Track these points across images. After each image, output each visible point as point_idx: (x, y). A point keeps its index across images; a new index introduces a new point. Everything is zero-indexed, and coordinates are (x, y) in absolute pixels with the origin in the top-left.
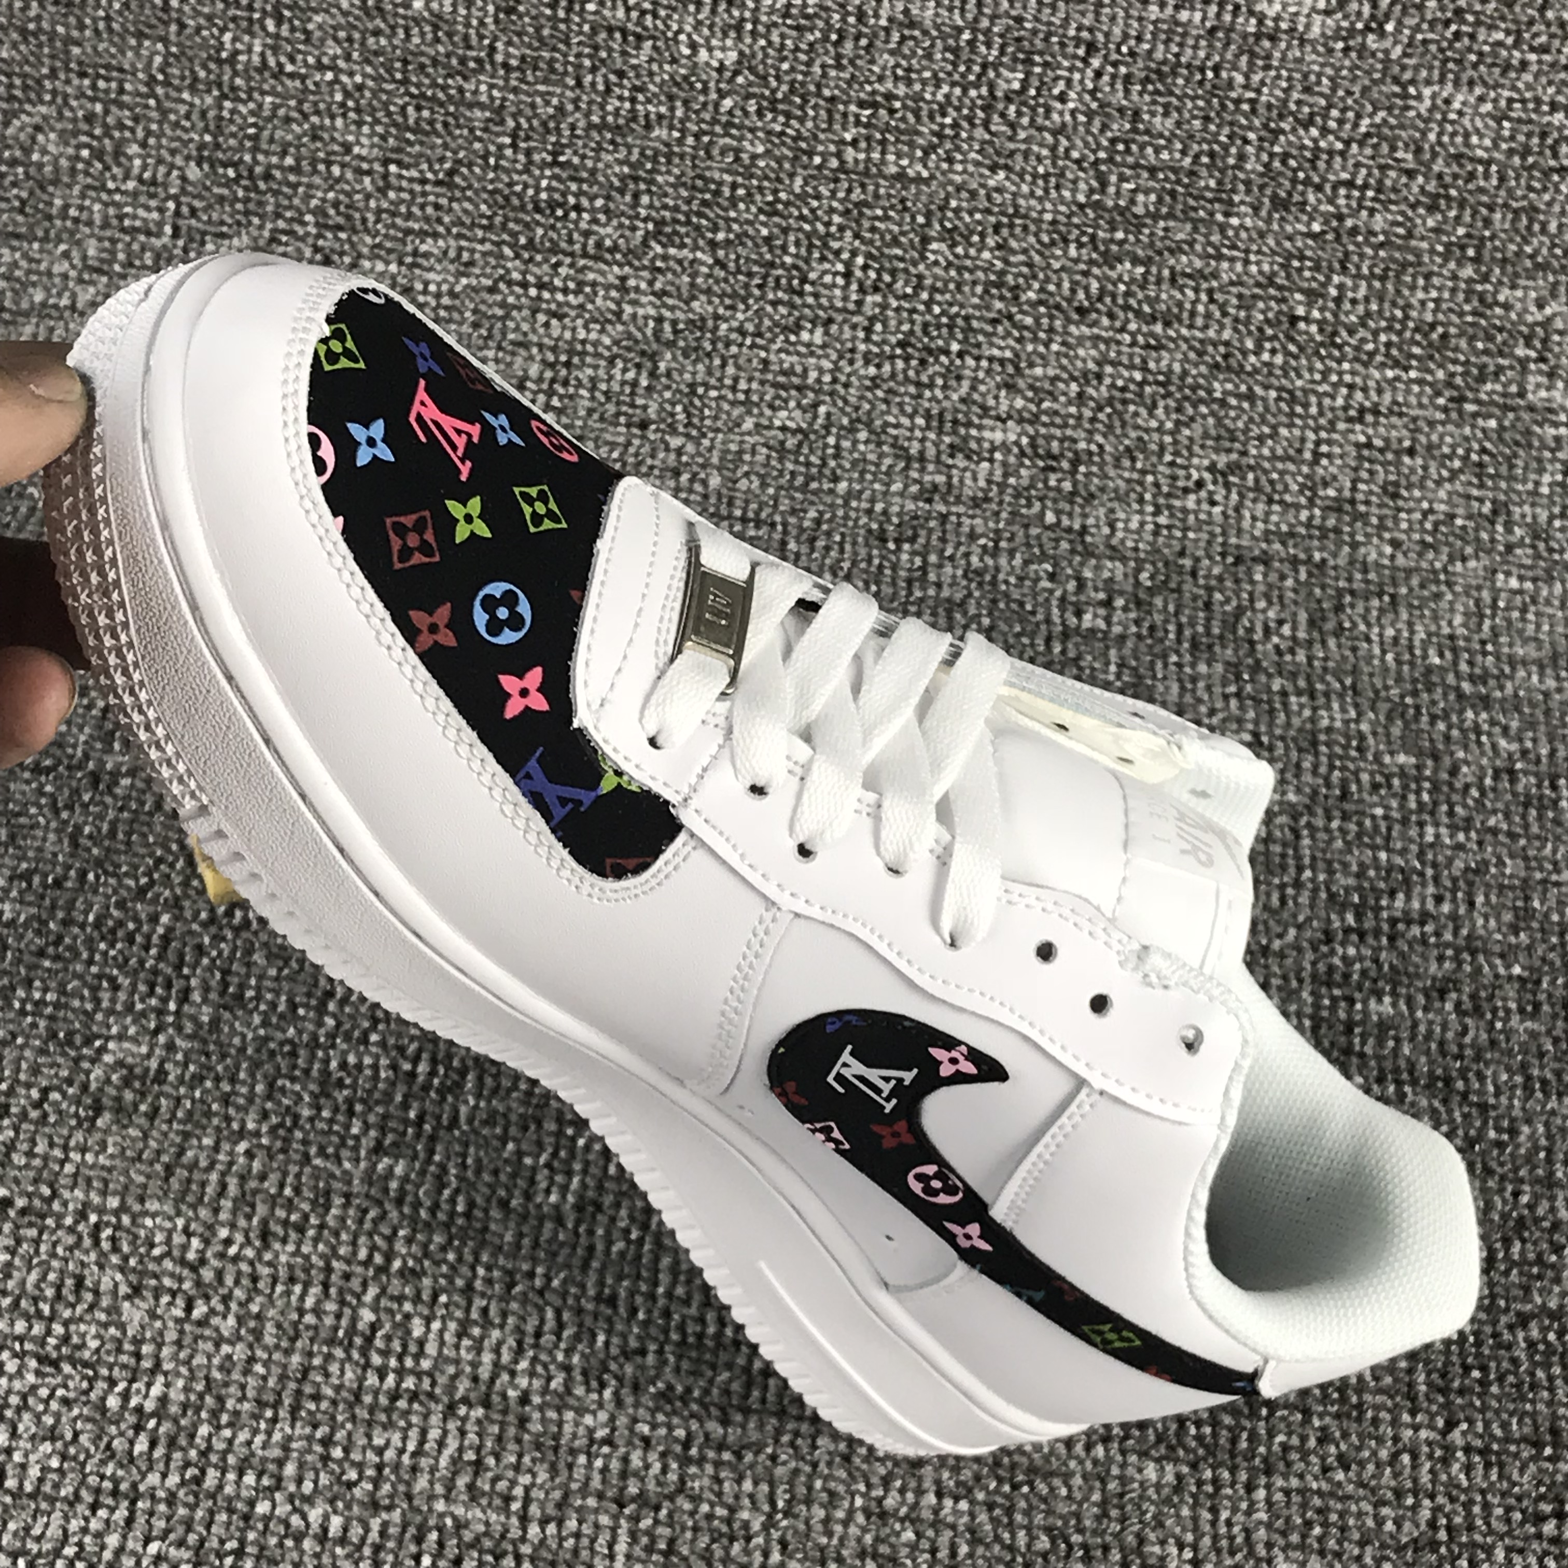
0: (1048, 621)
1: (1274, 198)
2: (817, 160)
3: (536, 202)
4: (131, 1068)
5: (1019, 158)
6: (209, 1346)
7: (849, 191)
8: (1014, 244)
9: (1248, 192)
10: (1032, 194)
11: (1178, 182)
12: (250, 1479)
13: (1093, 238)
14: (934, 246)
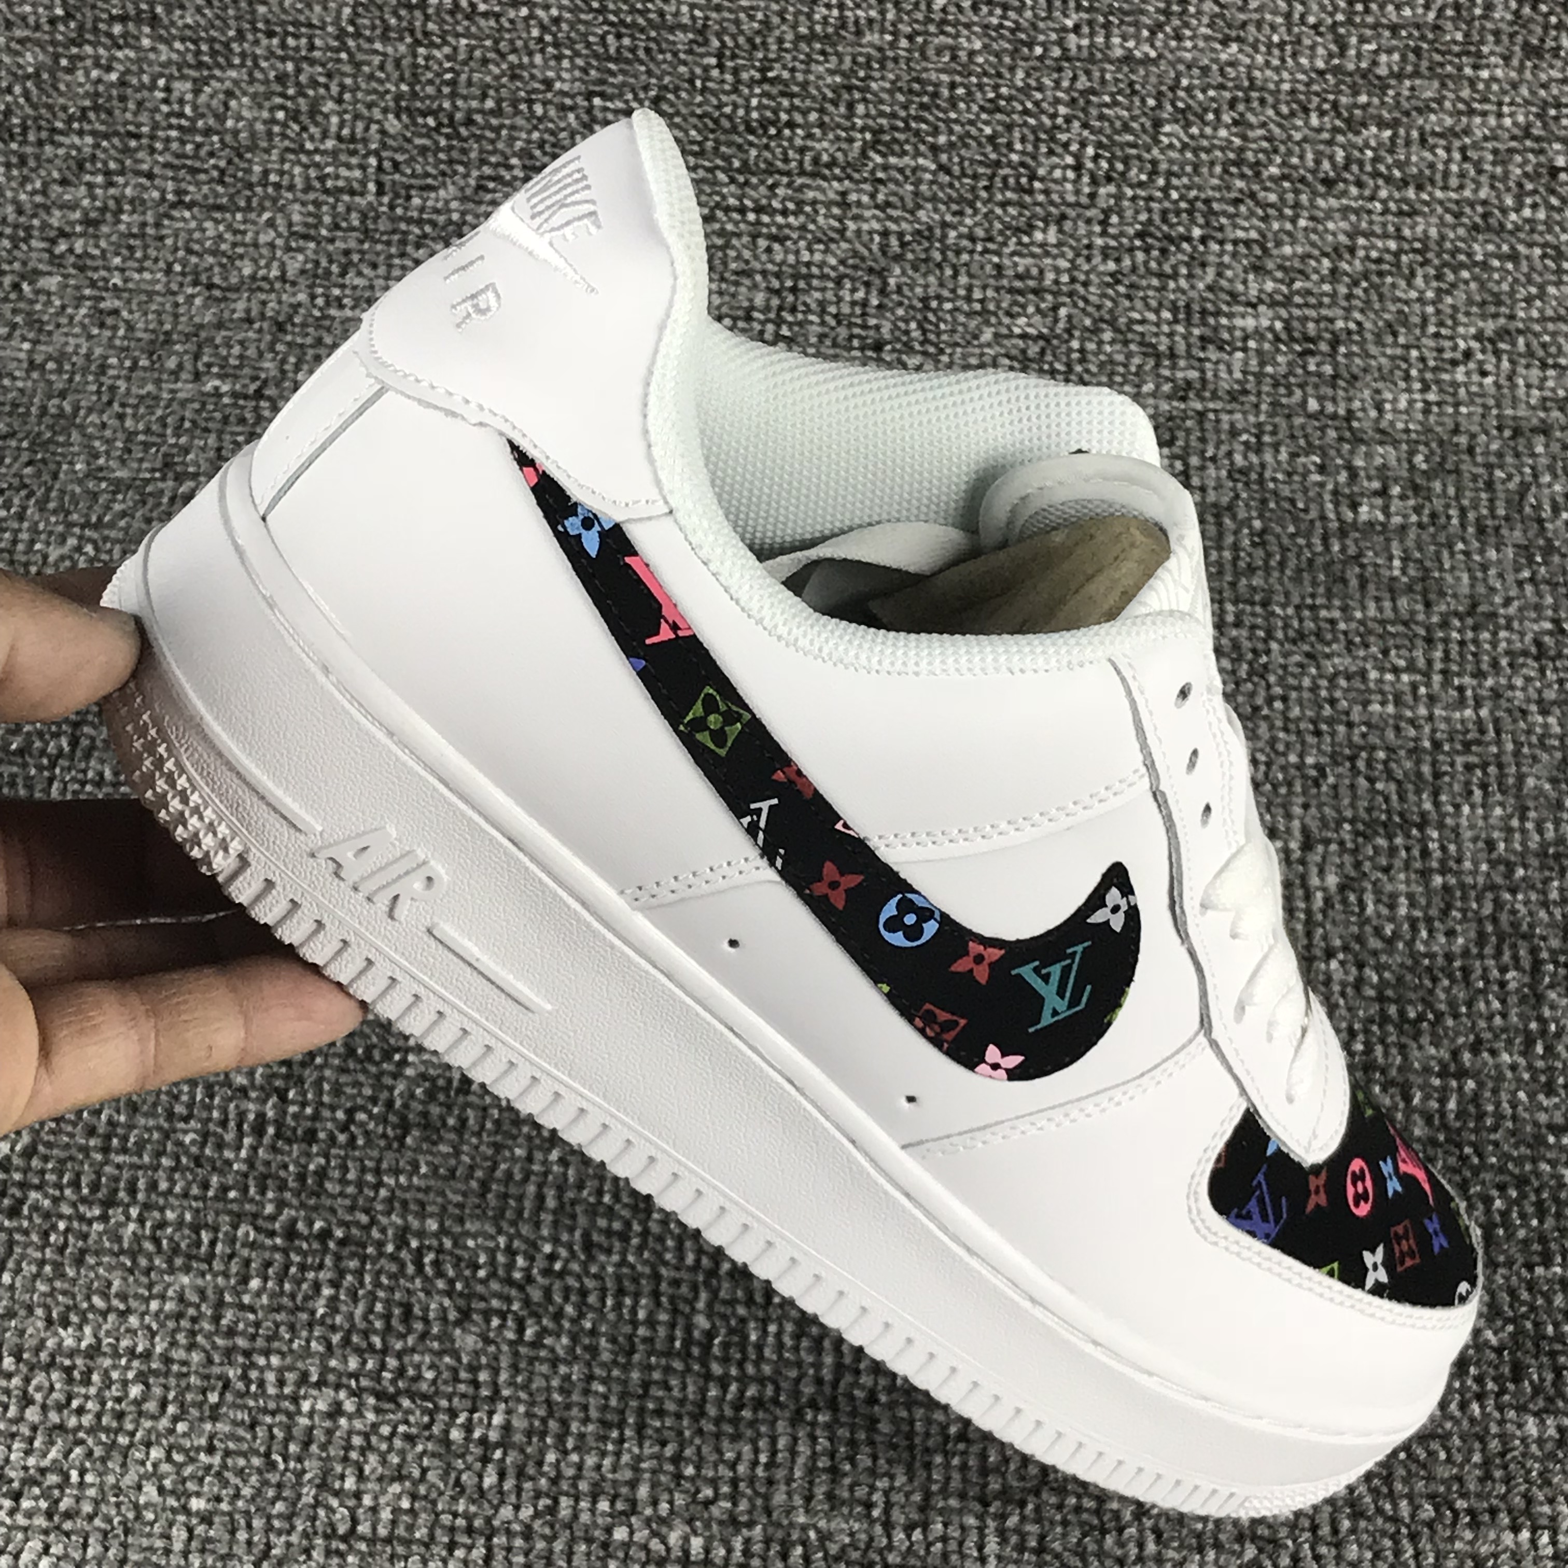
0: (1323, 518)
1: (1526, 45)
2: (1039, 50)
3: (747, 122)
4: (433, 1080)
5: (1252, 29)
6: (544, 1368)
7: (1074, 78)
8: (1252, 119)
9: (1498, 42)
10: (1267, 64)
11: (1423, 38)
12: (604, 1505)
13: (1335, 105)
14: (1167, 128)
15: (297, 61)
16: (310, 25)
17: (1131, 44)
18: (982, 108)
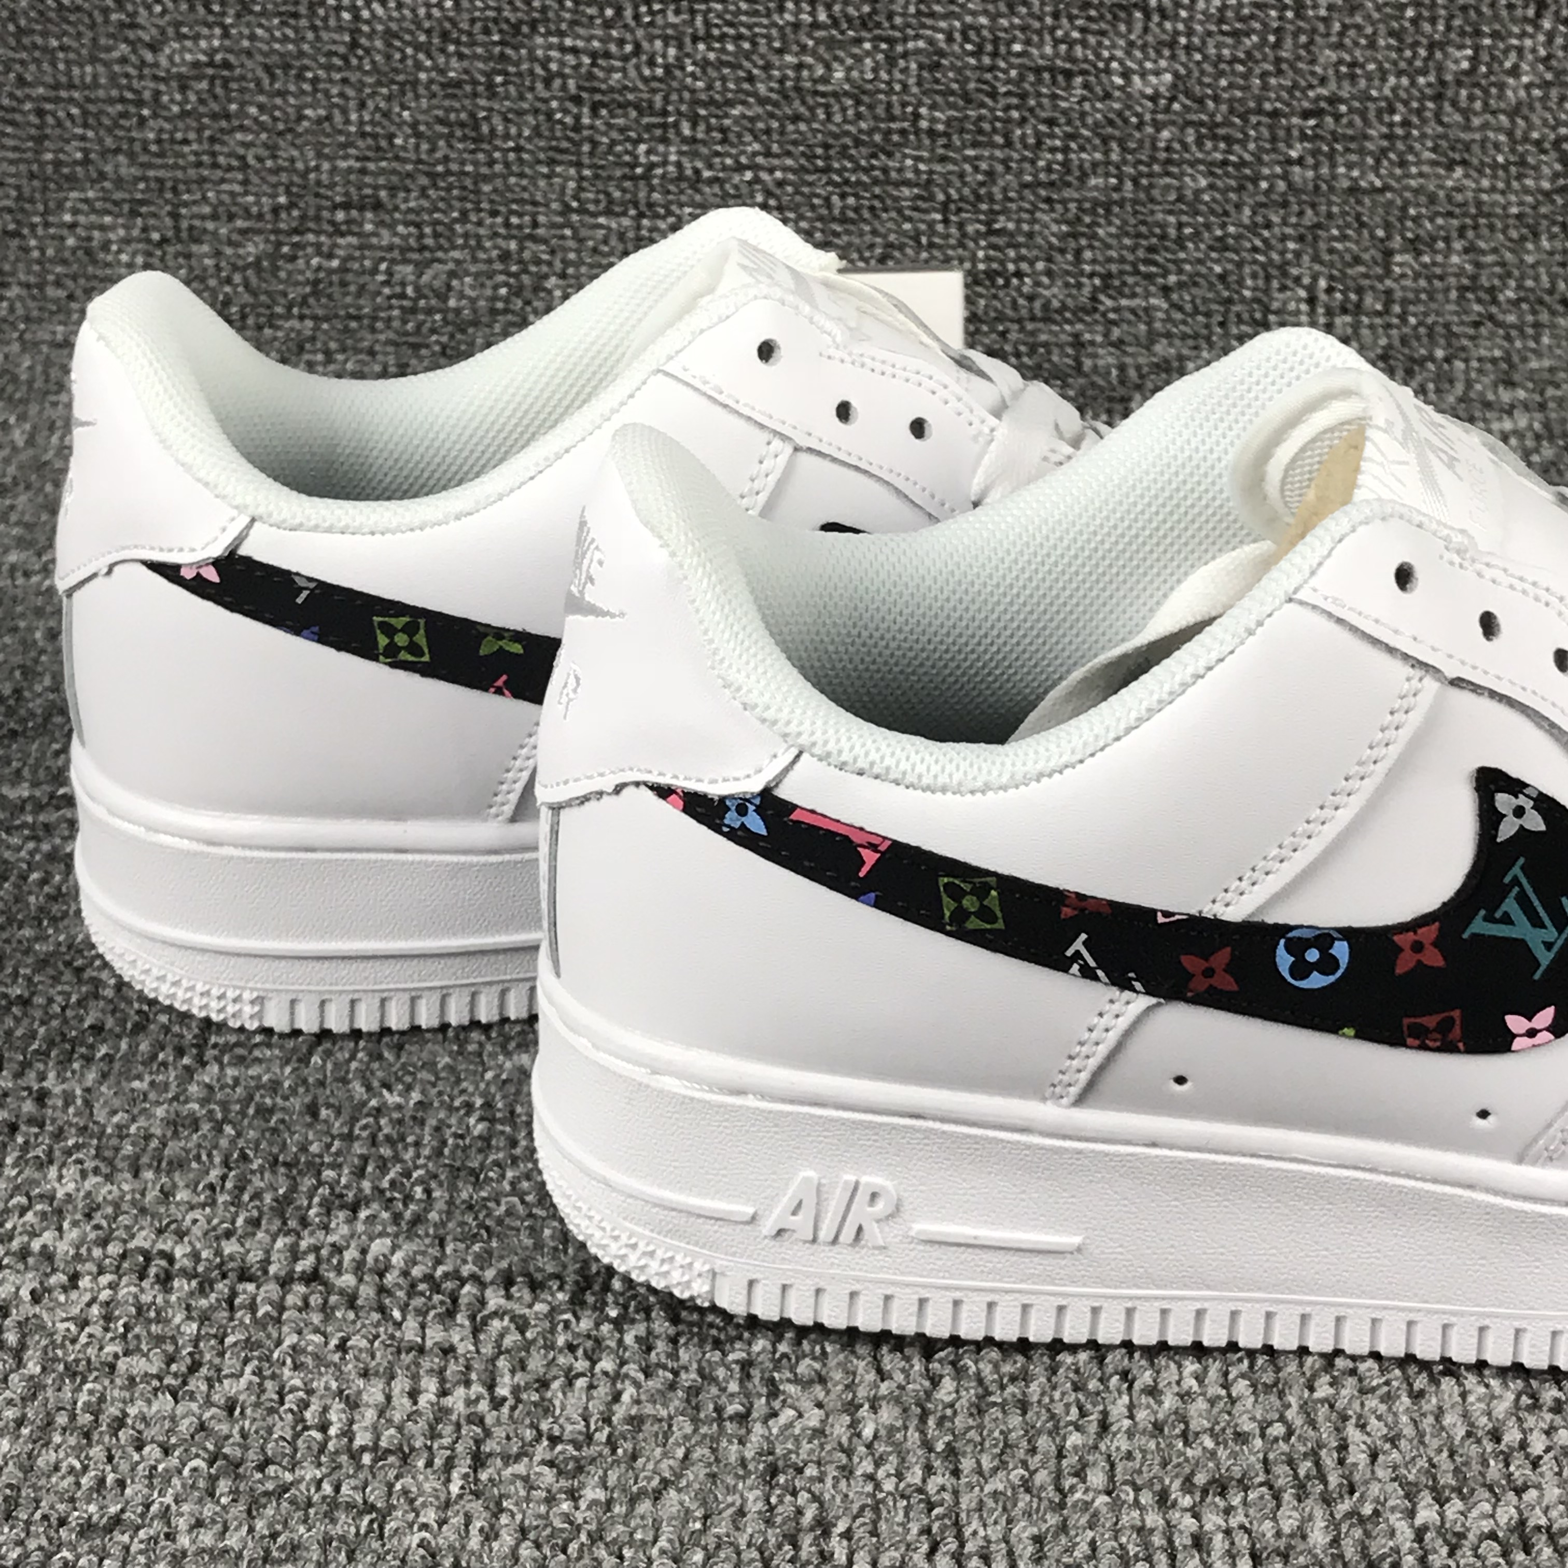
15: (521, 241)
16: (535, 203)
17: (1355, 173)
18: (1211, 248)
